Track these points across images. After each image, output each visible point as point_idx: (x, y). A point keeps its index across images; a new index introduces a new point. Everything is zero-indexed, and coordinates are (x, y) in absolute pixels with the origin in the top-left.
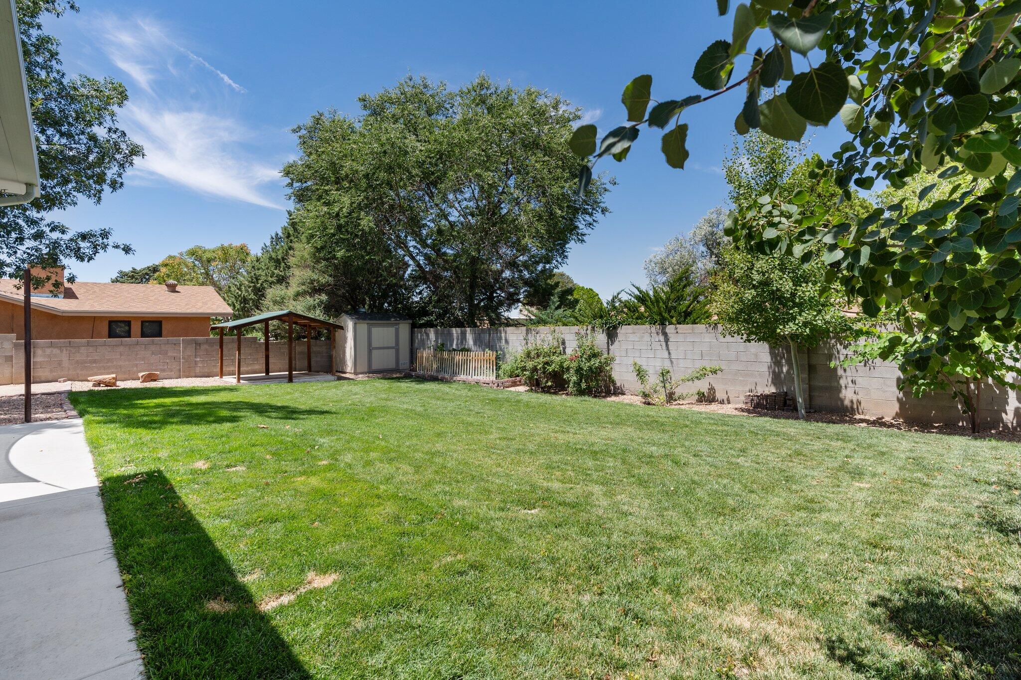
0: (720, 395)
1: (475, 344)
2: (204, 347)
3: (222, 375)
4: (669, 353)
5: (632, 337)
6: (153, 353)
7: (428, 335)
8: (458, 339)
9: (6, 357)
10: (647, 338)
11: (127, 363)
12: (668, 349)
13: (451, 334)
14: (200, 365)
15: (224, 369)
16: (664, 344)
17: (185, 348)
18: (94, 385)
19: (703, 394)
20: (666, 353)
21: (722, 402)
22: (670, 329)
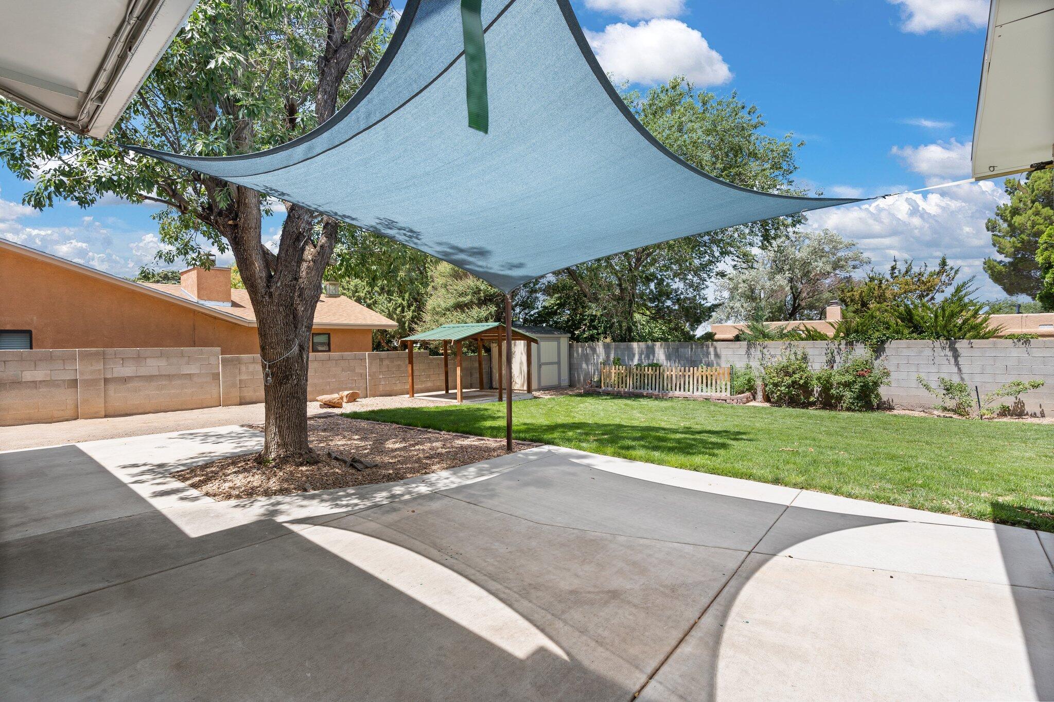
0: (1028, 409)
1: (668, 358)
2: (386, 362)
3: (412, 392)
4: (959, 369)
5: (906, 352)
6: (343, 370)
7: (594, 350)
8: (640, 355)
9: (213, 374)
10: (928, 352)
11: (321, 380)
12: (957, 364)
13: (630, 349)
14: (383, 383)
15: (415, 387)
16: (952, 361)
17: (370, 363)
18: (321, 407)
19: (1008, 407)
20: (955, 370)
21: (1034, 415)
22: (961, 345)
